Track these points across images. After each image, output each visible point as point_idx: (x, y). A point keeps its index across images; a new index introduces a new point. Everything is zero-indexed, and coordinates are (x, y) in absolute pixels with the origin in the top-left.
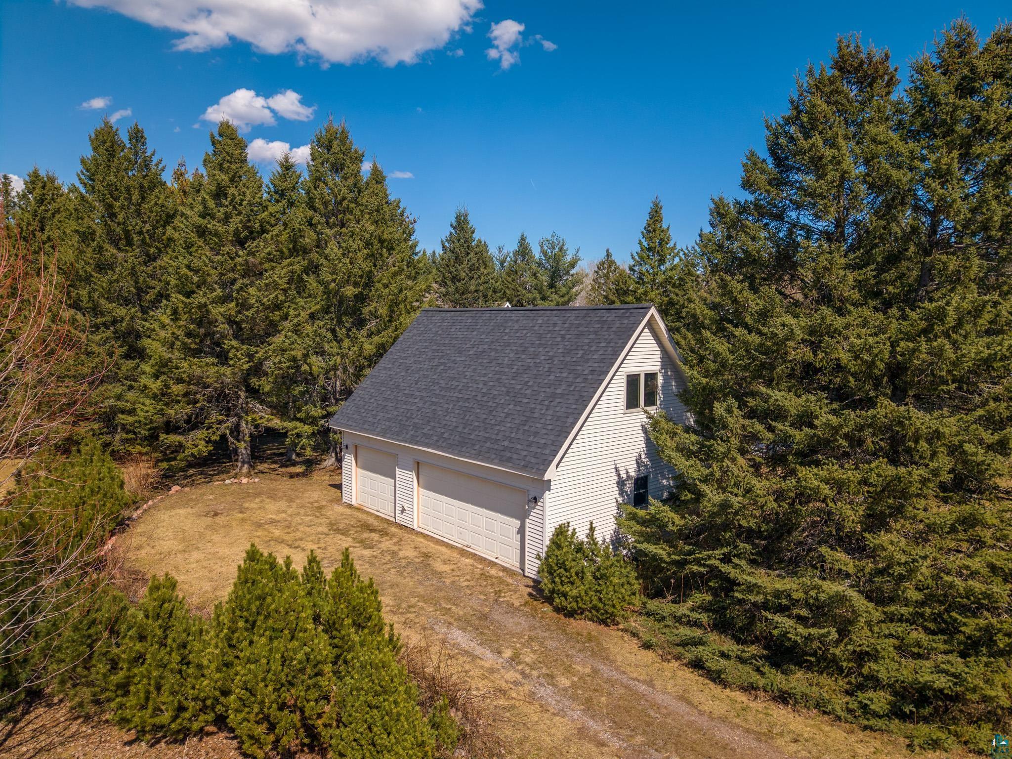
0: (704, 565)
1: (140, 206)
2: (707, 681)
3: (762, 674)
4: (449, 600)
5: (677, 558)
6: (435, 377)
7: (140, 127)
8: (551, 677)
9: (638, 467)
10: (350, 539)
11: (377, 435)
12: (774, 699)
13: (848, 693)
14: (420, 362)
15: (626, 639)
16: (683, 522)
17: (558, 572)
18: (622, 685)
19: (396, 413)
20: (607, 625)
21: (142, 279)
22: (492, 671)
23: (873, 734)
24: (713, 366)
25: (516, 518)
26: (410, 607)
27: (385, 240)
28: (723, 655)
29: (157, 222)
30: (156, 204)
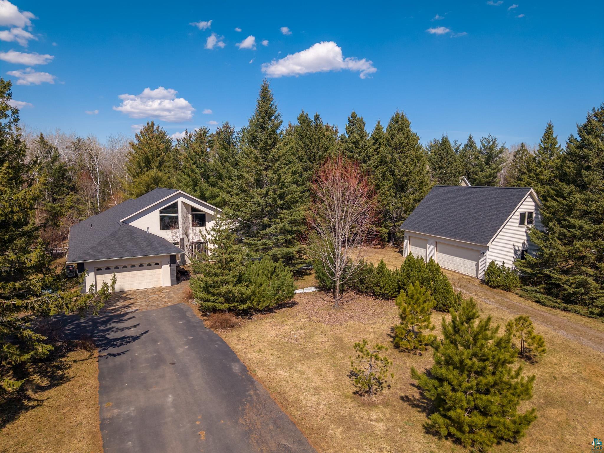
2: (540, 305)
3: (559, 304)
6: (442, 212)
7: (318, 113)
9: (523, 246)
11: (421, 232)
12: (561, 310)
14: (435, 206)
15: (514, 295)
17: (491, 275)
19: (427, 225)
20: (507, 291)
25: (475, 261)
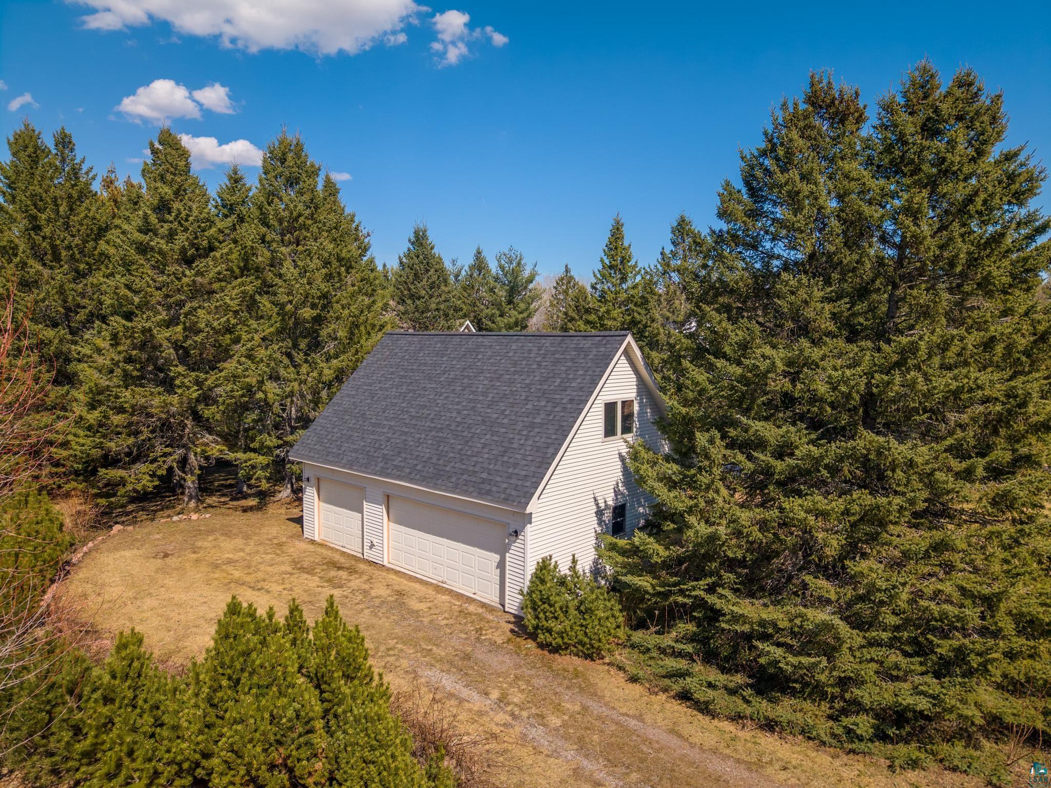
0: (689, 596)
1: (68, 218)
2: (695, 712)
3: (748, 702)
4: (429, 640)
5: (662, 589)
6: (404, 405)
7: (67, 132)
8: (542, 717)
9: (616, 495)
10: (317, 579)
11: (344, 467)
12: (761, 727)
13: (830, 717)
14: (387, 390)
15: (612, 673)
16: (667, 553)
17: (542, 607)
18: (612, 720)
19: (363, 444)
20: (593, 660)
21: (71, 297)
22: (481, 713)
23: (856, 757)
24: (691, 395)
25: (496, 553)
26: (388, 650)
27: (343, 259)
28: (710, 685)
29: (88, 236)
30: (86, 216)
